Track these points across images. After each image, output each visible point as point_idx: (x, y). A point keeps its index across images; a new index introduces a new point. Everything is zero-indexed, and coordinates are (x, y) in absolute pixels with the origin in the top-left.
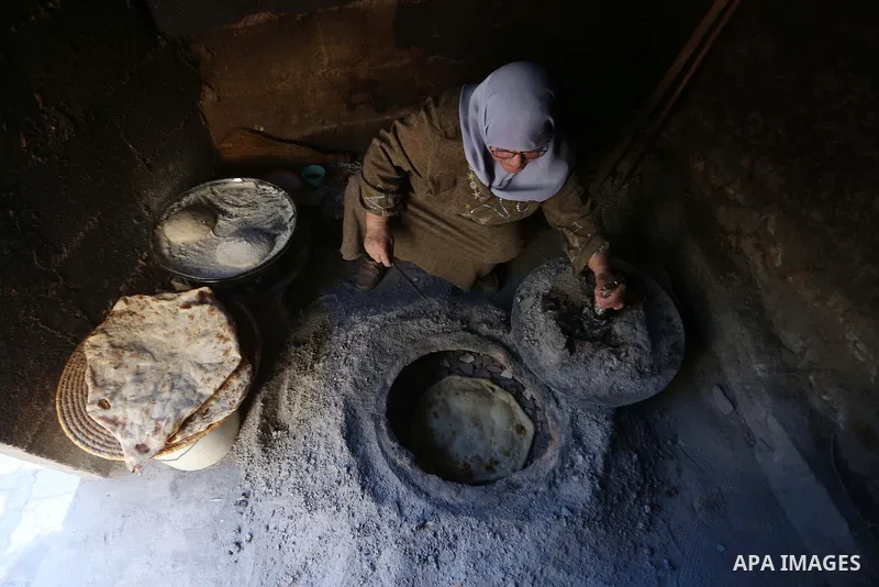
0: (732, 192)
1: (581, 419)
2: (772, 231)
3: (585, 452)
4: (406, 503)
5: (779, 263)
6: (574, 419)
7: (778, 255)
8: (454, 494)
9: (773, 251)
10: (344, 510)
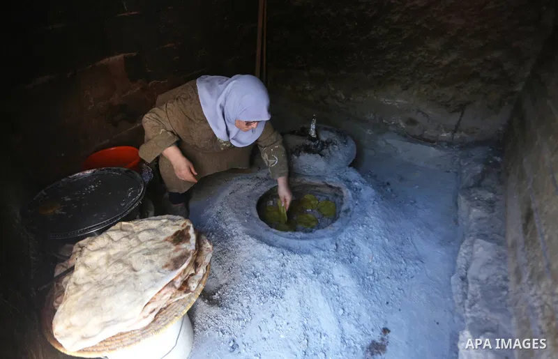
0: (308, 87)
1: (341, 175)
2: (333, 89)
3: (355, 181)
4: (321, 246)
5: (343, 97)
6: (340, 177)
7: (341, 95)
8: (332, 228)
9: (338, 95)
10: (299, 274)
